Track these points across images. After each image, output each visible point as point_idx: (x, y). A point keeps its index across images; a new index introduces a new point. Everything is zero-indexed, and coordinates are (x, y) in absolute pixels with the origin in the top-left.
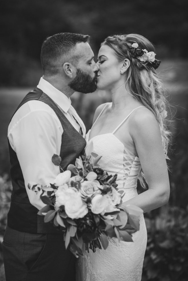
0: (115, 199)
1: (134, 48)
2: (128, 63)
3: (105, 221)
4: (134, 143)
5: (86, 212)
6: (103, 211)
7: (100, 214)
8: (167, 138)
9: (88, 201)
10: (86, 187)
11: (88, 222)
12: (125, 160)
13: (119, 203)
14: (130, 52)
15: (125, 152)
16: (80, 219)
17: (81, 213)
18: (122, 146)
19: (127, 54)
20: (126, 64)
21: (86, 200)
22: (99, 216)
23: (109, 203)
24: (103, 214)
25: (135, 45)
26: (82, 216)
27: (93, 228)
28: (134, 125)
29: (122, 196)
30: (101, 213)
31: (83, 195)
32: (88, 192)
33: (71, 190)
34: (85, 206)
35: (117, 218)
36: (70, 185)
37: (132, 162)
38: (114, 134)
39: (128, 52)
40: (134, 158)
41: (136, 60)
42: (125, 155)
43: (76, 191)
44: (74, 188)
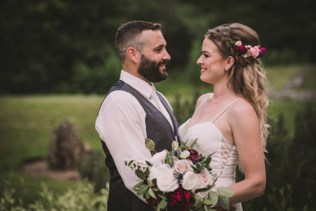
0: (207, 180)
1: (237, 46)
2: (232, 60)
3: (195, 197)
4: (232, 132)
5: (177, 187)
6: (194, 188)
7: (190, 191)
8: (267, 130)
9: (180, 177)
10: (179, 165)
11: (178, 197)
12: (223, 148)
13: (211, 184)
14: (234, 49)
15: (223, 141)
16: (170, 193)
17: (171, 187)
18: (220, 135)
19: (231, 51)
20: (230, 61)
21: (178, 176)
22: (190, 193)
23: (201, 182)
24: (193, 191)
25: (239, 43)
26: (172, 190)
27: (183, 204)
28: (232, 115)
29: (215, 179)
30: (192, 190)
31: (176, 172)
32: (180, 169)
33: (165, 166)
34: (177, 181)
35: (208, 198)
36: (164, 162)
37: (230, 151)
38: (213, 122)
39: (232, 49)
40: (232, 147)
41: (240, 57)
42: (224, 143)
43: (169, 168)
44: (167, 165)
